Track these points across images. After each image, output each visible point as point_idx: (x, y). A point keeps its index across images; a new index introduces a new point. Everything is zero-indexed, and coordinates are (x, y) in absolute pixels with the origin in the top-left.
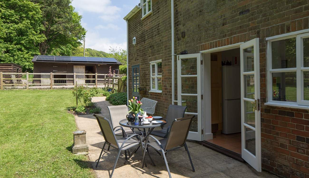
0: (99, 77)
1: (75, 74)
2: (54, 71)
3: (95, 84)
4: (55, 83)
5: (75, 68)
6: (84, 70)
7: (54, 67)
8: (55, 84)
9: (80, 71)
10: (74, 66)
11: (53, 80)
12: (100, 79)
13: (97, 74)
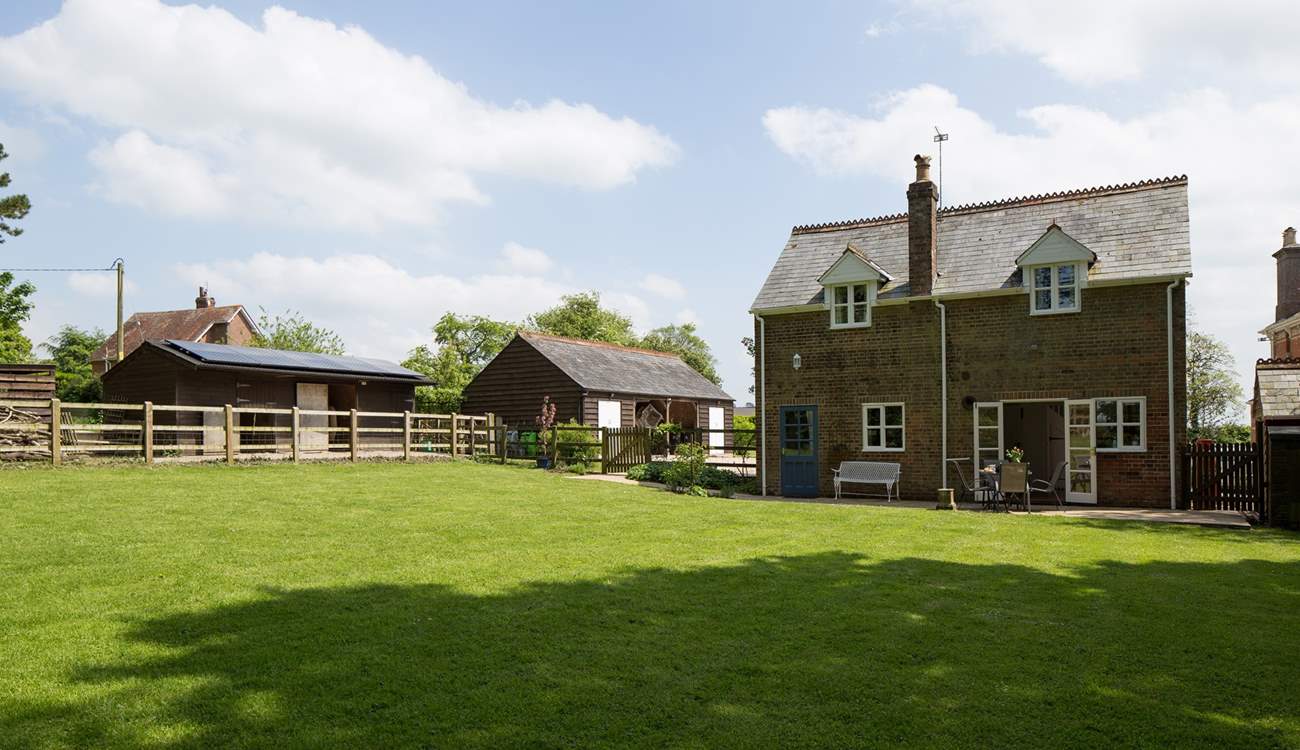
0: (363, 422)
1: (298, 412)
2: (239, 400)
3: (351, 446)
4: (242, 443)
5: (303, 393)
6: (325, 401)
7: (238, 385)
8: (244, 447)
9: (313, 405)
10: (298, 385)
11: (237, 432)
12: (366, 430)
13: (357, 414)
